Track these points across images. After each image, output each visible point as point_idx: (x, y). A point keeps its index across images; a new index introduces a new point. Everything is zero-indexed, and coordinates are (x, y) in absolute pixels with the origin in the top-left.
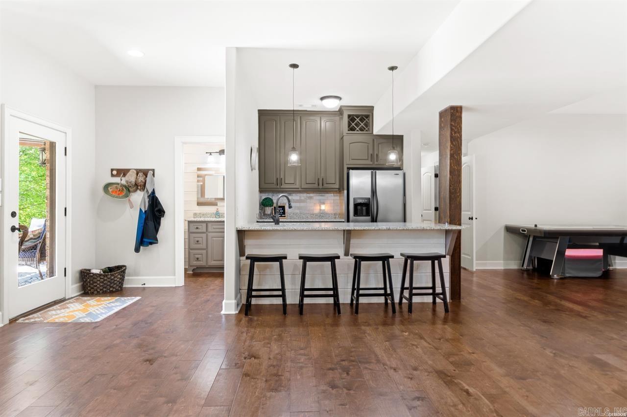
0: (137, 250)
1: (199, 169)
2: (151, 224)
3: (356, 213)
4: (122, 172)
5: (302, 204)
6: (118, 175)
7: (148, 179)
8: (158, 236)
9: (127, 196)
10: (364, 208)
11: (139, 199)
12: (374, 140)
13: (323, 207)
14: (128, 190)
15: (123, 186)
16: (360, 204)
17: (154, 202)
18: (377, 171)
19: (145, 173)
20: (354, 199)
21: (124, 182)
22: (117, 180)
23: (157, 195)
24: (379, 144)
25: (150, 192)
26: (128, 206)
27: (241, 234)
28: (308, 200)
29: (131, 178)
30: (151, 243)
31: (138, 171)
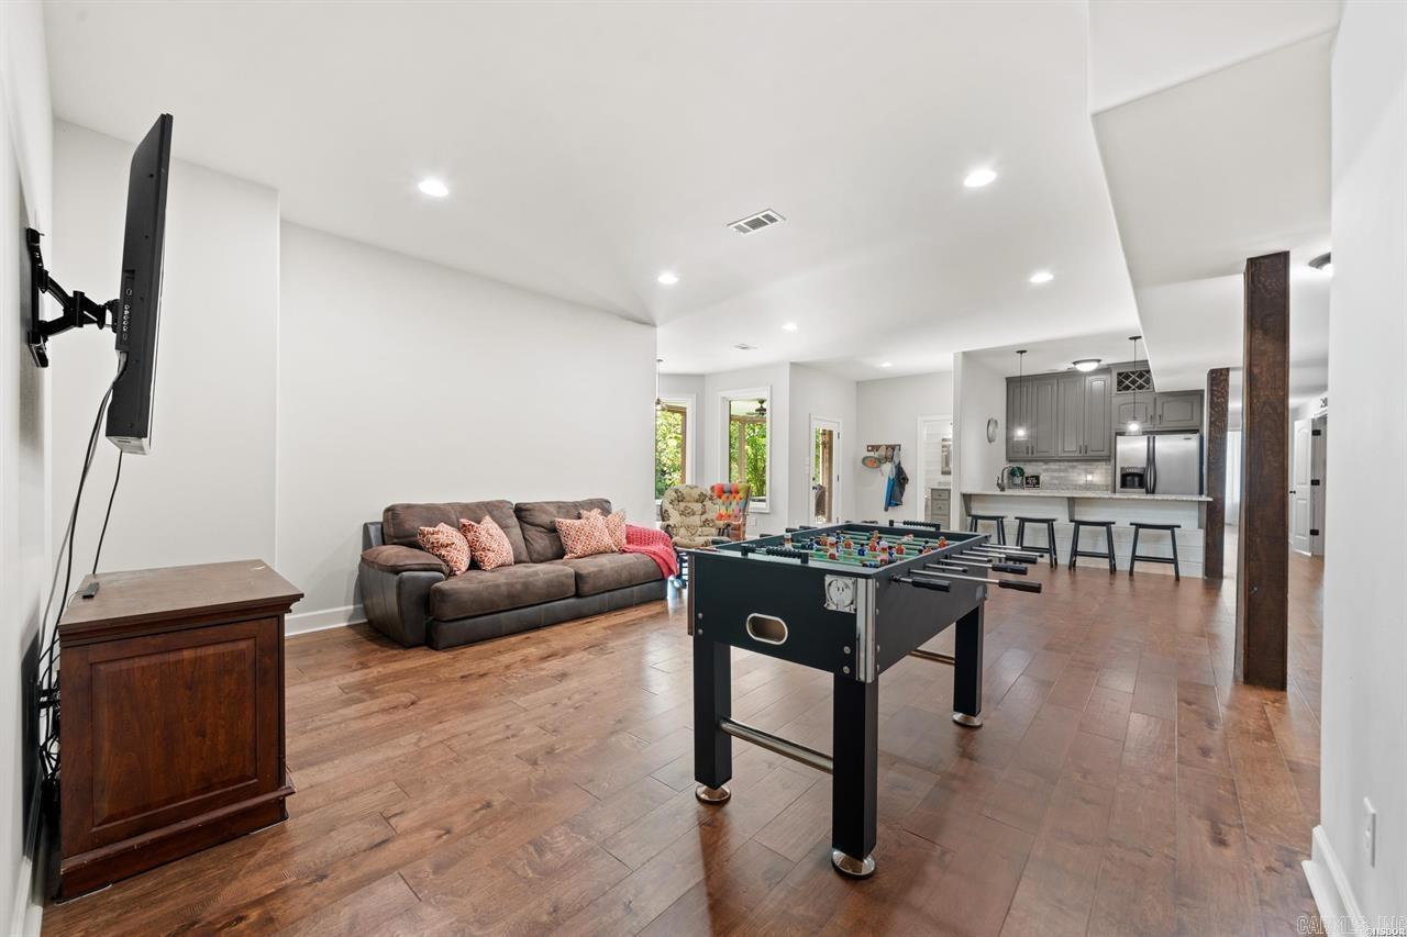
0: (886, 510)
1: (944, 440)
2: (897, 489)
3: (1124, 485)
4: (875, 448)
5: (1062, 474)
6: (872, 450)
7: (895, 453)
8: (904, 499)
9: (879, 467)
10: (1136, 479)
11: (888, 469)
12: (1155, 399)
13: (1090, 478)
14: (879, 462)
15: (876, 458)
16: (1129, 474)
17: (900, 472)
18: (1157, 437)
19: (893, 448)
20: (1122, 469)
21: (876, 455)
22: (872, 454)
23: (902, 466)
24: (1163, 404)
25: (897, 462)
26: (879, 474)
27: (967, 499)
28: (1070, 470)
29: (882, 452)
30: (897, 505)
31: (887, 447)
